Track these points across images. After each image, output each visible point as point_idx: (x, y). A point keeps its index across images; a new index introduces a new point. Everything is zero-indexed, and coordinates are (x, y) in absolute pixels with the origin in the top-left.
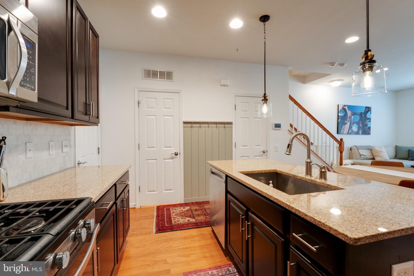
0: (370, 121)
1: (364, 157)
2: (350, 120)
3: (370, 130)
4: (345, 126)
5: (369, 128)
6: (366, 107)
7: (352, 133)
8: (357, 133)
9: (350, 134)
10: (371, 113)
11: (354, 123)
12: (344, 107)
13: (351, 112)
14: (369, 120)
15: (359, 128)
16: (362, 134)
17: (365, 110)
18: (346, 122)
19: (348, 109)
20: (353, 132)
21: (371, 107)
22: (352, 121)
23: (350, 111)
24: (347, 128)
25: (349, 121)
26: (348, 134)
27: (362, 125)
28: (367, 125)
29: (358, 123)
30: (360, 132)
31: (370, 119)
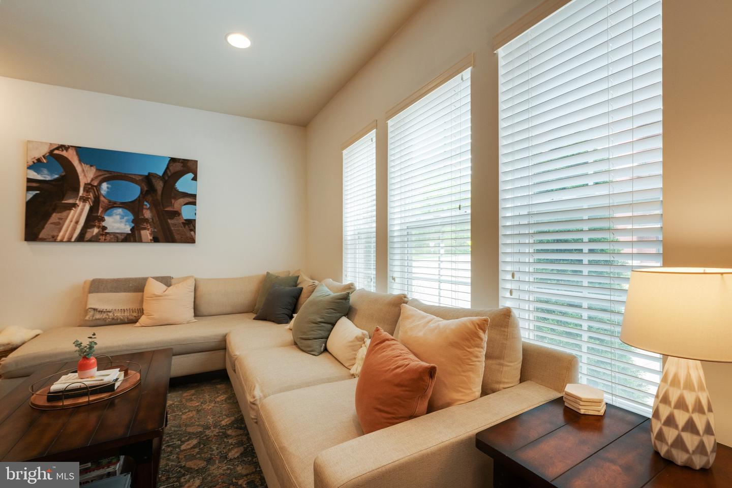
0: (194, 203)
1: (98, 316)
2: (91, 195)
3: (194, 230)
4: (64, 214)
5: (191, 224)
6: (173, 160)
7: (101, 237)
8: (131, 237)
9: (95, 240)
10: (195, 179)
11: (112, 205)
12: (56, 152)
13: (97, 170)
14: (190, 200)
15: (138, 224)
16: (156, 240)
17: (168, 168)
18: (71, 201)
19: (80, 161)
20: (108, 233)
21: (196, 162)
22: (102, 199)
23: (93, 169)
24: (77, 222)
25: (84, 200)
26: (81, 238)
27: (151, 212)
28: (177, 214)
29: (134, 207)
30: (146, 234)
31: (194, 196)
